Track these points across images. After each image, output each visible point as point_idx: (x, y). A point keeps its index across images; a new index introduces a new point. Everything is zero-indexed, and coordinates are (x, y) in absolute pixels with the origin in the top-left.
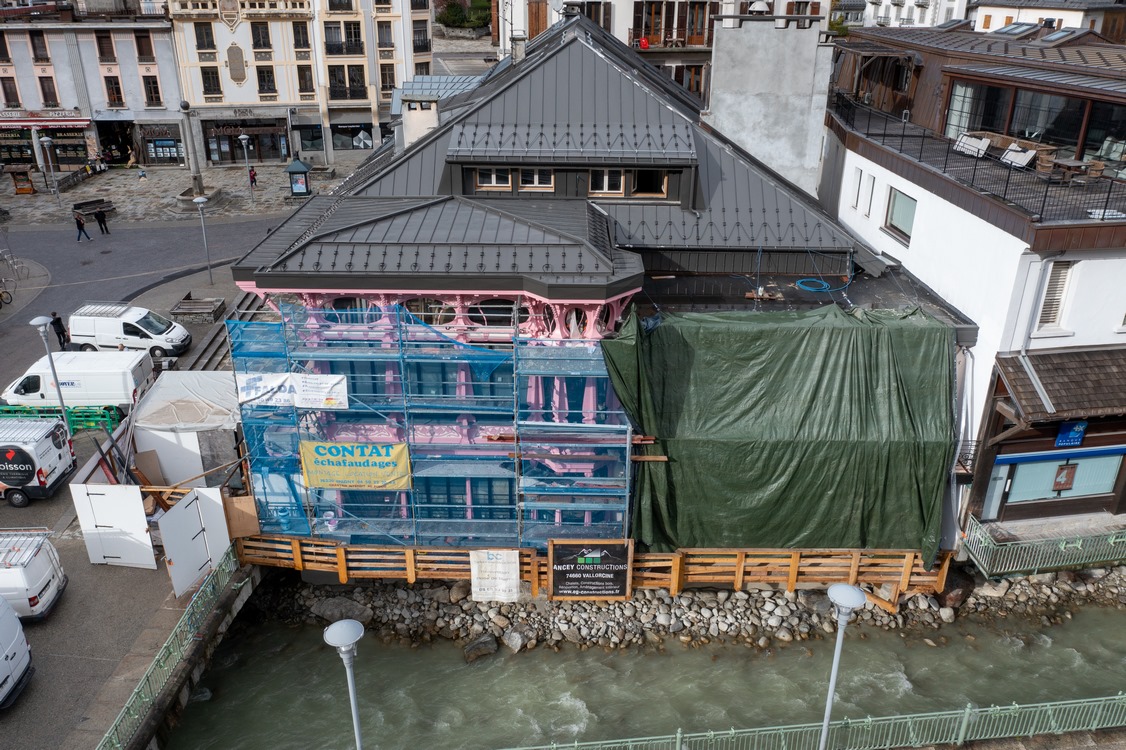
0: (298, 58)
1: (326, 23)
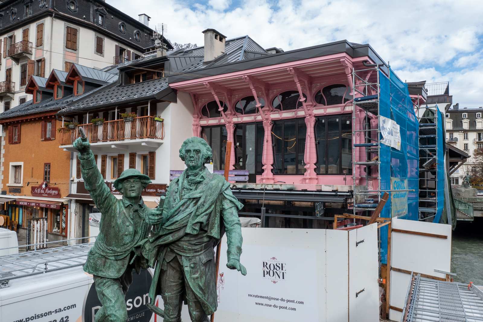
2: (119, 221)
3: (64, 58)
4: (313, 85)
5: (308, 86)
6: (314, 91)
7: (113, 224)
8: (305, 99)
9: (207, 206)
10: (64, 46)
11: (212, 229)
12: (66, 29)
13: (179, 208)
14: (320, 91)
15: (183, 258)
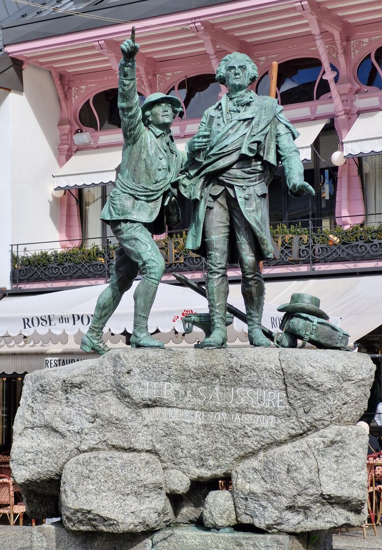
2: (152, 152)
4: (352, 42)
5: (341, 44)
6: (357, 55)
7: (144, 156)
8: (335, 74)
9: (262, 126)
11: (268, 154)
13: (228, 131)
14: (369, 56)
15: (236, 188)
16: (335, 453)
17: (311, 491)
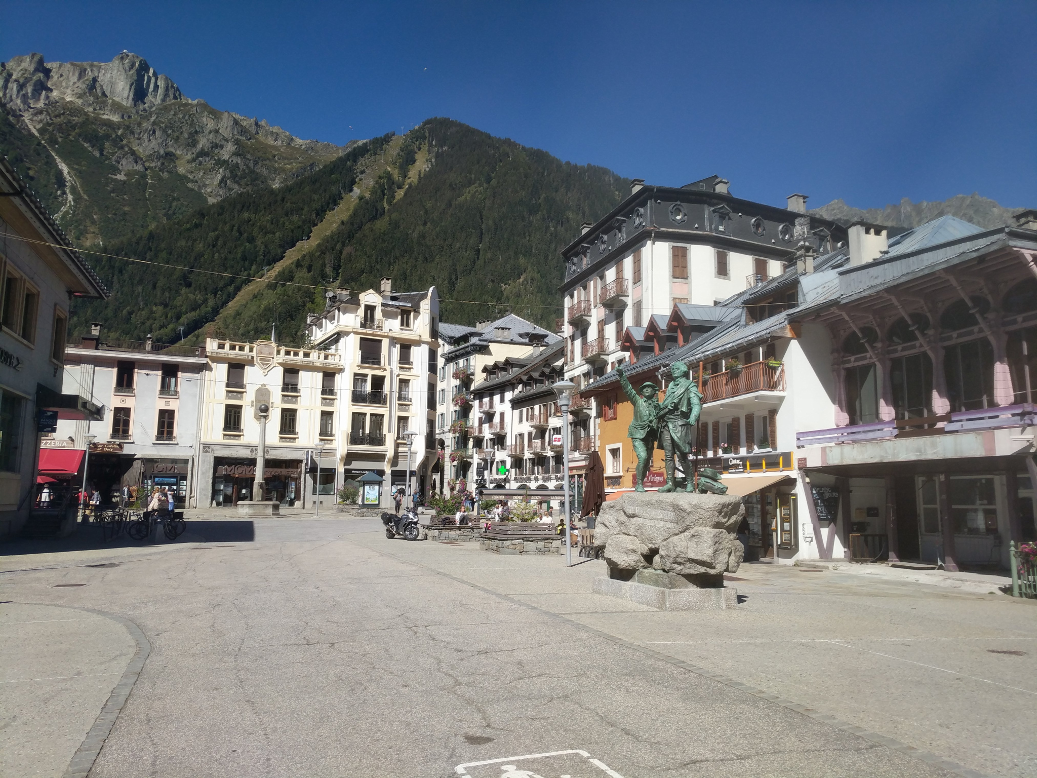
0: (323, 404)
1: (356, 374)
3: (671, 294)
8: (977, 309)
10: (670, 275)
11: (682, 407)
12: (671, 250)
16: (696, 540)
17: (682, 556)
